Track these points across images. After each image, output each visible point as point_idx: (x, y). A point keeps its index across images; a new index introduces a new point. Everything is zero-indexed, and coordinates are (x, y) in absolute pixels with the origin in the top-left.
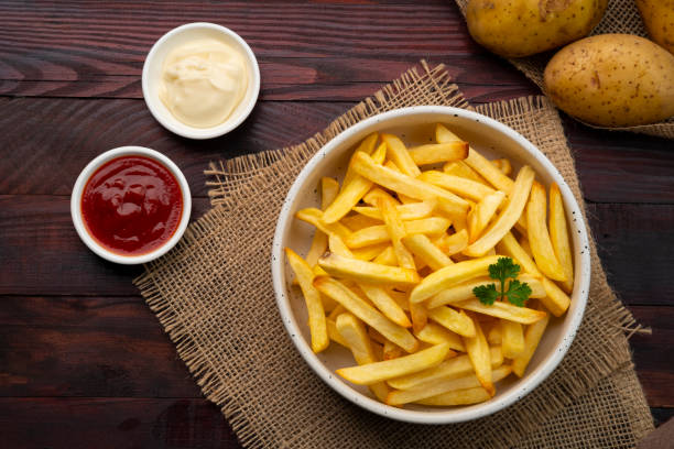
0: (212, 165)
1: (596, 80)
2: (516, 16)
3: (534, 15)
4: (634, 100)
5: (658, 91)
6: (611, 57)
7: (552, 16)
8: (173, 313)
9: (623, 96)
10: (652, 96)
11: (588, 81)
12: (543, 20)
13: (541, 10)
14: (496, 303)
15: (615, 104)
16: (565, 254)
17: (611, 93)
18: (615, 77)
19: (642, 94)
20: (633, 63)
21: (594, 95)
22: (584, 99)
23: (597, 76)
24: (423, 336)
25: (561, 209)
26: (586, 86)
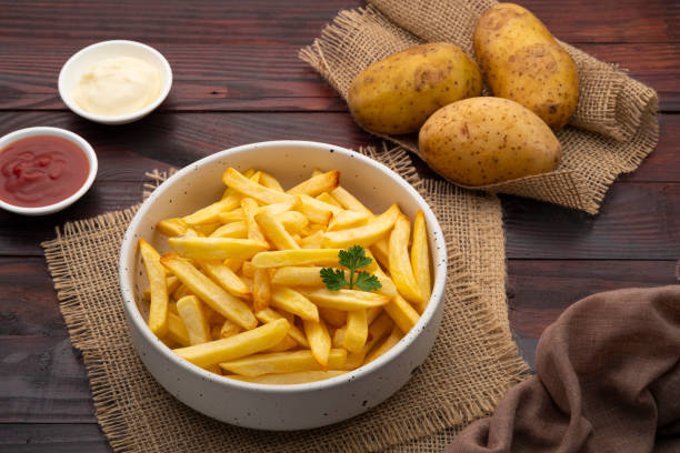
0: (156, 171)
1: (465, 131)
2: (393, 86)
3: (410, 85)
4: (503, 150)
5: (525, 144)
6: (480, 110)
7: (427, 87)
8: (69, 277)
9: (491, 147)
10: (519, 148)
11: (457, 131)
12: (418, 90)
13: (416, 80)
14: (343, 291)
15: (484, 154)
16: (424, 277)
17: (479, 143)
18: (484, 128)
19: (509, 145)
20: (500, 116)
21: (463, 144)
22: (454, 149)
23: (466, 127)
24: (263, 315)
25: (424, 234)
26: (456, 136)
